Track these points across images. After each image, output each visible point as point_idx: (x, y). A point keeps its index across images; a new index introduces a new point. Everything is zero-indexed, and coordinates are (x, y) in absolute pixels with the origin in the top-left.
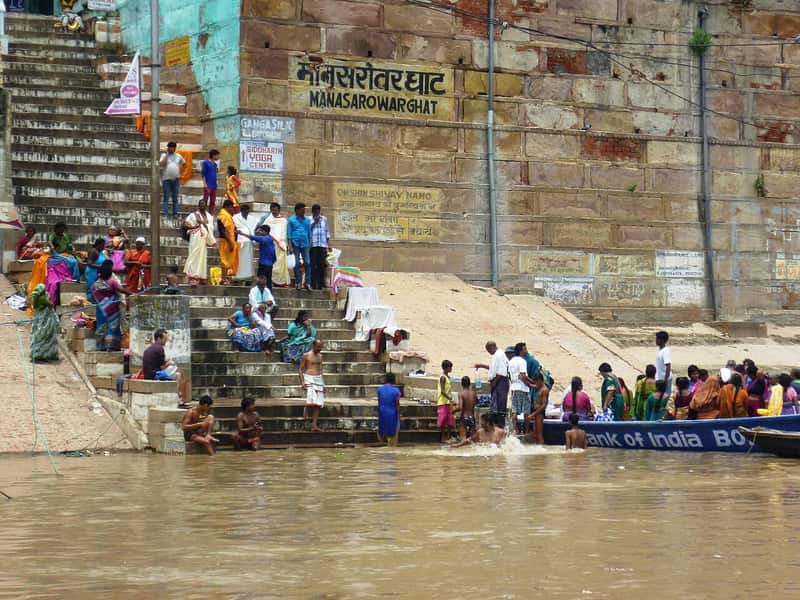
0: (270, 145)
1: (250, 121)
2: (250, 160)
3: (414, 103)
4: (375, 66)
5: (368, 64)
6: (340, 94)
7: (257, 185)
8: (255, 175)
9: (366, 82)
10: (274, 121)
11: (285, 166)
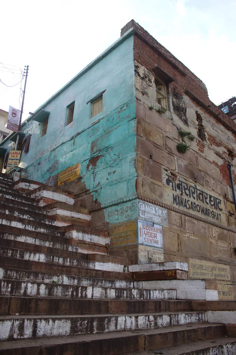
0: (155, 226)
1: (144, 205)
2: (144, 235)
3: (213, 213)
4: (198, 188)
5: (195, 185)
6: (185, 199)
7: (150, 257)
8: (149, 248)
9: (195, 195)
10: (157, 208)
11: (164, 244)
